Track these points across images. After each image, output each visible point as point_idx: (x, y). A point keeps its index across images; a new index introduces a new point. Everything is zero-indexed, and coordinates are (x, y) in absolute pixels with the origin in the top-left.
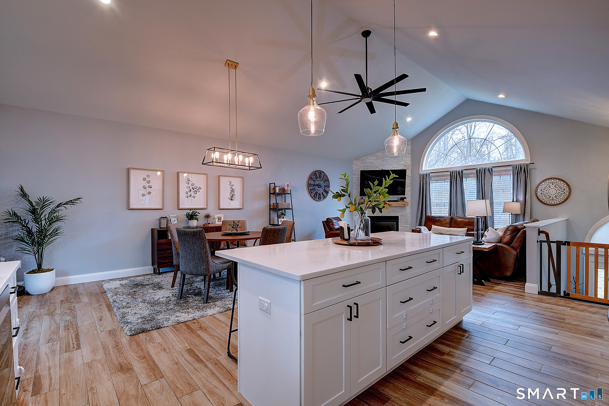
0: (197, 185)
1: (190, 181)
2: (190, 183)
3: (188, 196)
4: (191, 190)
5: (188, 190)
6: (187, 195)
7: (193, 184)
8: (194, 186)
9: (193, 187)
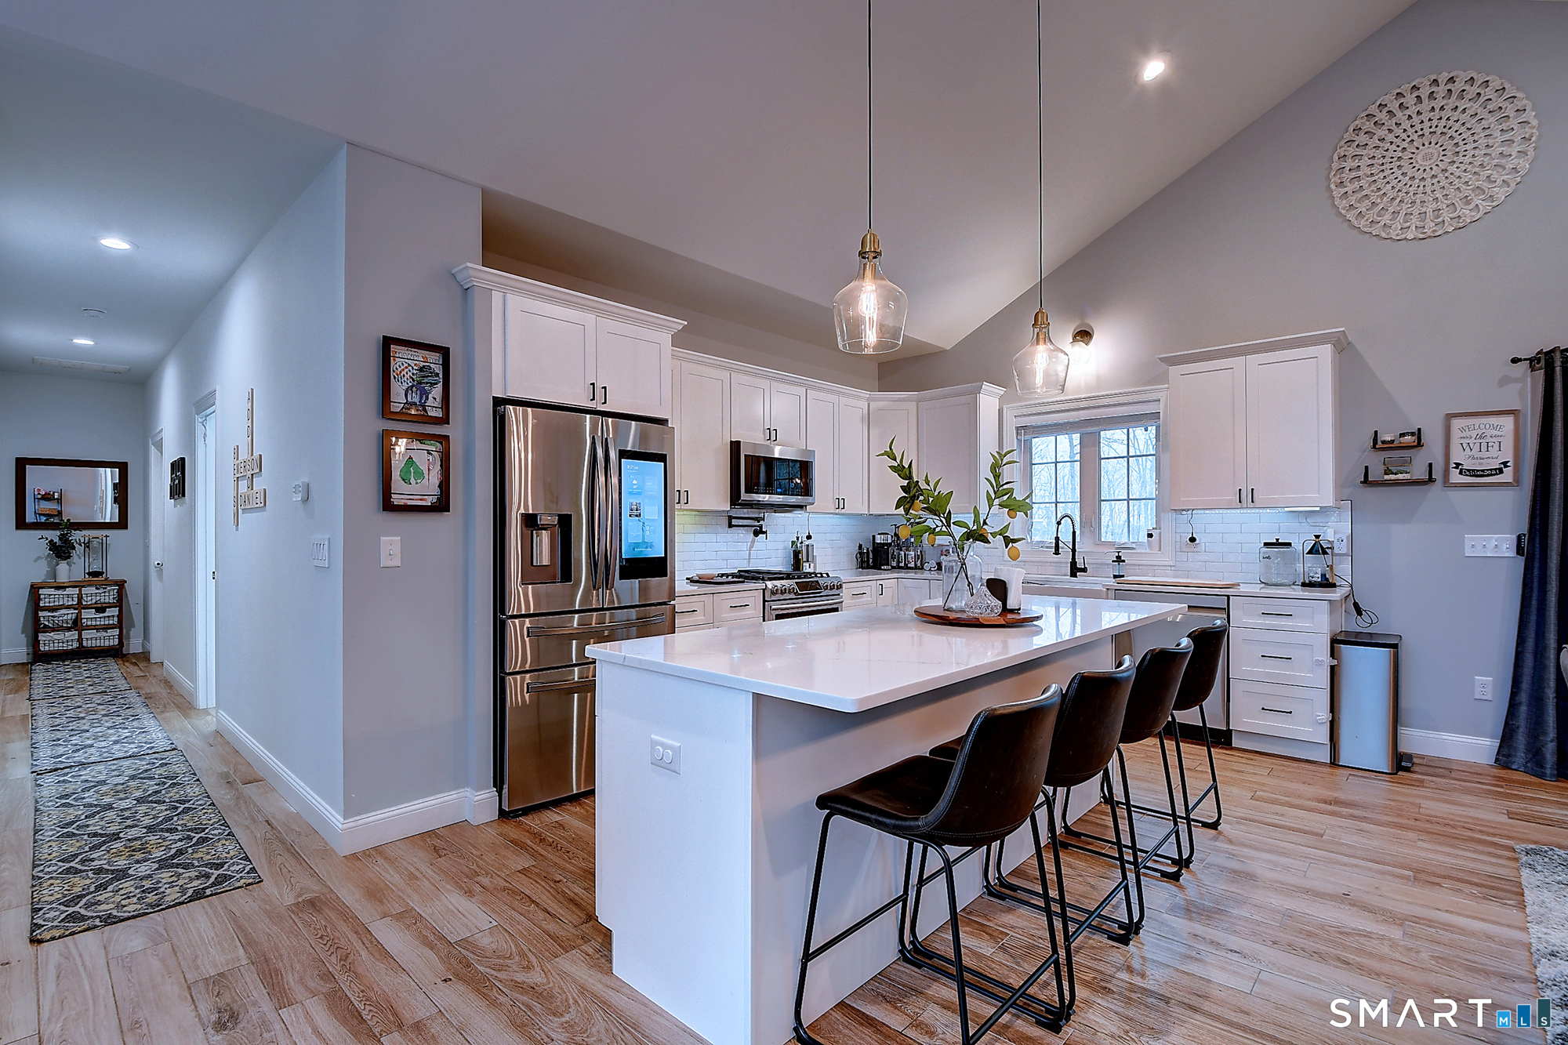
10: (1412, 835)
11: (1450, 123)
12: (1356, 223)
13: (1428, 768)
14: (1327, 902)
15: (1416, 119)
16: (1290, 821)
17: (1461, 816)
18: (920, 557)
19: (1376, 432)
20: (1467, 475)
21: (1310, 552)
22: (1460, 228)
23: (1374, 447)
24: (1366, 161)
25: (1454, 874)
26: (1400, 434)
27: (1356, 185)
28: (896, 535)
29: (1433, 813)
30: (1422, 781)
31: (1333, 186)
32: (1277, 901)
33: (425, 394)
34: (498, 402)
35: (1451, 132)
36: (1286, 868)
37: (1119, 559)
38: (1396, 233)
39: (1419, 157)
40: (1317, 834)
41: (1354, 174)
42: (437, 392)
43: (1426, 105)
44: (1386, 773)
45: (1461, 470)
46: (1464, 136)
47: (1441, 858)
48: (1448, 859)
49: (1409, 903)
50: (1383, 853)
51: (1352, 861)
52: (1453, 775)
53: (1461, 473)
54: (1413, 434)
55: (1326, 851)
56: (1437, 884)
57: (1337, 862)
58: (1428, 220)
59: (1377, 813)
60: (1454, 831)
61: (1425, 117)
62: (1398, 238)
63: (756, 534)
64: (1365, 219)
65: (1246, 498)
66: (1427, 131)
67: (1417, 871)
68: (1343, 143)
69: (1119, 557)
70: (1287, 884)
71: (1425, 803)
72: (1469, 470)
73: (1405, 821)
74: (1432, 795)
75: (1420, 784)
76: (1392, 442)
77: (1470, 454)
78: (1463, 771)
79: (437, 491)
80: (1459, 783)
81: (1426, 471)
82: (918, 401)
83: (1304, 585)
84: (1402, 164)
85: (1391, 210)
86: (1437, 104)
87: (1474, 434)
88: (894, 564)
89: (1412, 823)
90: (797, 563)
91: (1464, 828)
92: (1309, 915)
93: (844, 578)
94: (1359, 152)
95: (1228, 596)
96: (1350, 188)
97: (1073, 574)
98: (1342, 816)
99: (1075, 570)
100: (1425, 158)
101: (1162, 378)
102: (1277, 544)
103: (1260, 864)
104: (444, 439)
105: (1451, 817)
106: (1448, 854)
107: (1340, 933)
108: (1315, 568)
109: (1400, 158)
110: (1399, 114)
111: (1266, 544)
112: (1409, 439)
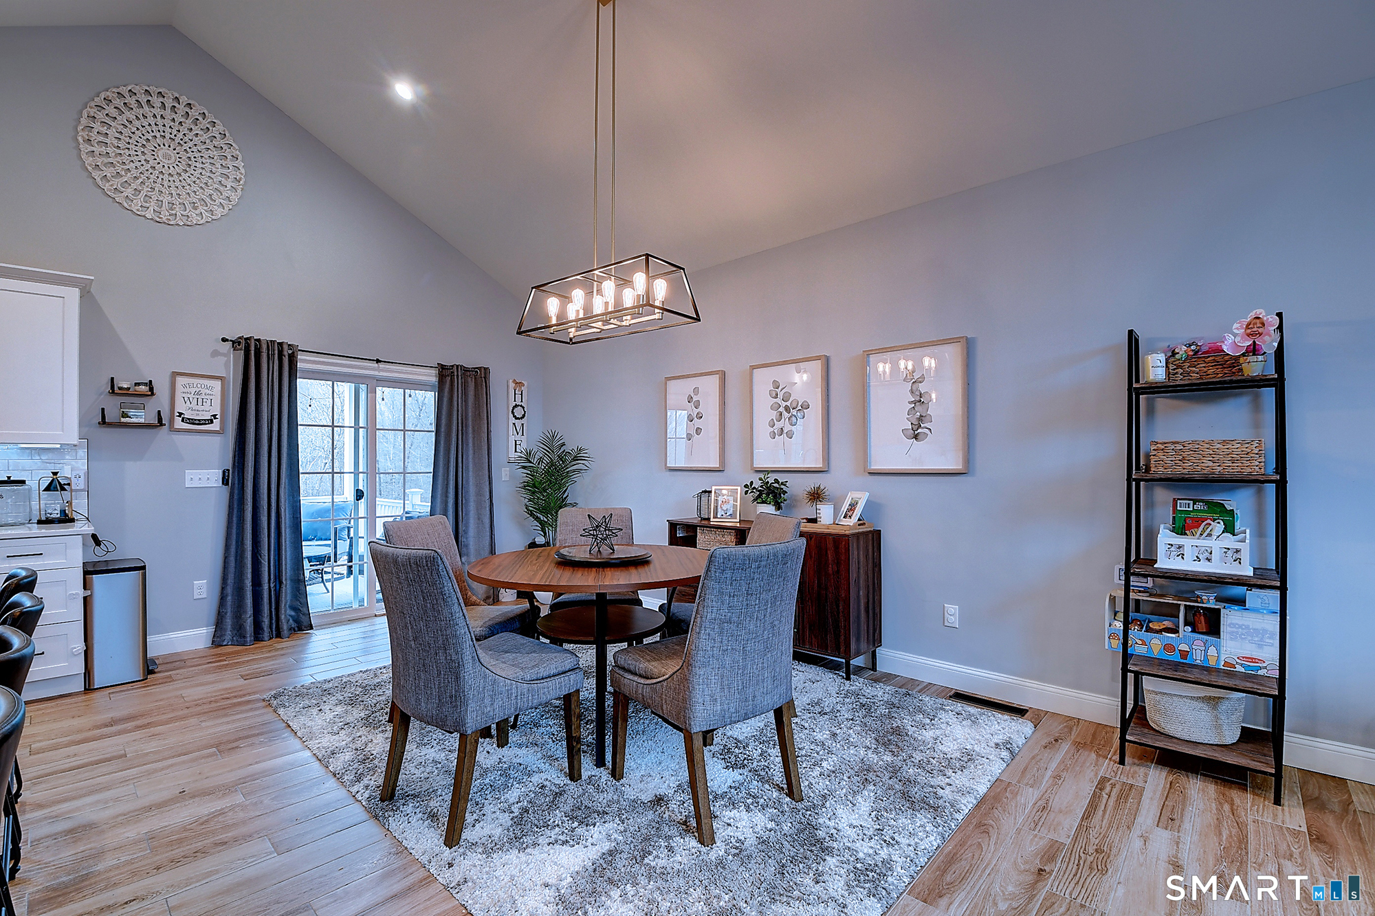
0: (798, 396)
1: (780, 389)
2: (781, 395)
3: (776, 431)
4: (781, 415)
5: (774, 414)
6: (772, 429)
7: (787, 393)
8: (790, 401)
9: (788, 404)
10: (193, 721)
11: (186, 139)
12: (100, 183)
13: (168, 665)
14: (172, 807)
16: (86, 756)
17: (215, 691)
19: (112, 379)
20: (187, 423)
21: (47, 489)
22: (188, 226)
23: (113, 392)
24: (113, 132)
25: (241, 734)
26: (136, 384)
27: (103, 149)
29: (196, 697)
30: (170, 677)
31: (80, 140)
32: (131, 832)
35: (186, 147)
36: (117, 800)
38: (137, 208)
39: (160, 153)
40: (120, 757)
41: (101, 138)
43: (168, 115)
44: (139, 681)
45: (183, 418)
46: (196, 155)
47: (224, 728)
48: (230, 726)
49: (229, 772)
50: (183, 745)
51: (166, 763)
52: (188, 663)
53: (183, 421)
54: (145, 384)
55: (138, 766)
56: (237, 747)
57: (156, 771)
58: (163, 208)
59: (155, 716)
60: (218, 704)
62: (139, 213)
64: (110, 184)
66: (167, 134)
67: (217, 746)
68: (93, 104)
70: (129, 813)
71: (185, 693)
72: (189, 419)
73: (180, 713)
74: (184, 684)
75: (170, 680)
76: (128, 389)
77: (190, 406)
78: (194, 658)
80: (197, 668)
81: (155, 417)
83: (40, 523)
84: (146, 152)
85: (133, 186)
86: (178, 119)
87: (193, 390)
89: (186, 711)
91: (223, 699)
92: (166, 827)
96: (96, 149)
98: (130, 731)
100: (164, 157)
102: (9, 482)
103: (87, 810)
105: (209, 695)
106: (228, 723)
107: (202, 824)
108: (52, 505)
109: (143, 146)
112: (143, 388)
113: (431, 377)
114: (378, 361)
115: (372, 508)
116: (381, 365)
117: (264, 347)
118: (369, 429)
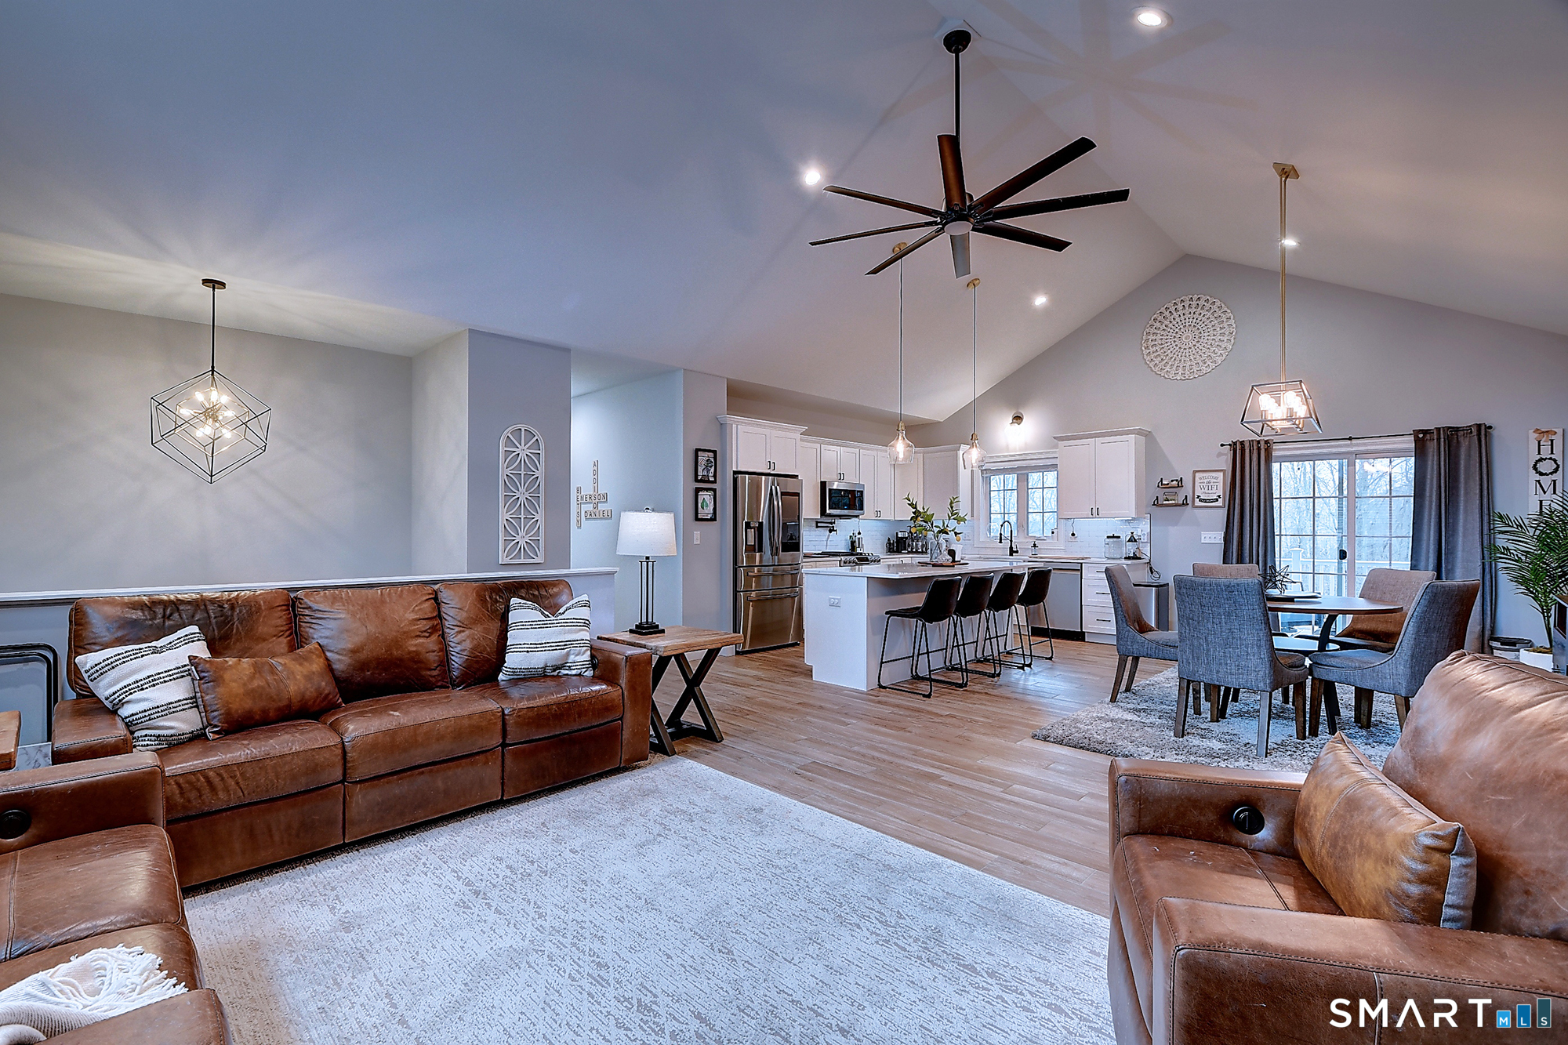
11: (1198, 321)
12: (1153, 369)
15: (1182, 317)
18: (925, 546)
19: (1161, 479)
20: (1203, 502)
21: (1129, 541)
22: (1201, 376)
23: (1160, 487)
24: (1159, 337)
26: (1172, 480)
27: (1154, 349)
28: (910, 532)
31: (1143, 348)
33: (708, 471)
34: (735, 473)
35: (1198, 326)
37: (1035, 546)
38: (1173, 376)
39: (1184, 337)
41: (1153, 343)
42: (712, 470)
43: (1187, 311)
45: (1200, 499)
46: (1204, 329)
53: (1199, 501)
54: (1177, 480)
58: (1187, 370)
61: (1187, 316)
62: (1173, 378)
63: (830, 531)
64: (1158, 367)
65: (1095, 513)
66: (1187, 324)
68: (1149, 326)
69: (1035, 545)
72: (1203, 499)
76: (1168, 484)
77: (1204, 491)
79: (712, 512)
81: (1184, 499)
82: (924, 453)
83: (1126, 558)
84: (1176, 340)
85: (1170, 363)
86: (1192, 311)
87: (1205, 481)
88: (910, 550)
90: (853, 547)
93: (881, 557)
94: (1156, 331)
95: (1081, 564)
96: (1151, 350)
97: (1011, 555)
99: (1012, 552)
100: (1186, 338)
101: (1056, 446)
102: (1114, 537)
104: (714, 490)
108: (1131, 548)
109: (1175, 337)
110: (1175, 314)
111: (1108, 537)
112: (1175, 483)
113: (1409, 443)
114: (1350, 439)
115: (1352, 565)
116: (1354, 441)
117: (1247, 445)
118: (1349, 496)
